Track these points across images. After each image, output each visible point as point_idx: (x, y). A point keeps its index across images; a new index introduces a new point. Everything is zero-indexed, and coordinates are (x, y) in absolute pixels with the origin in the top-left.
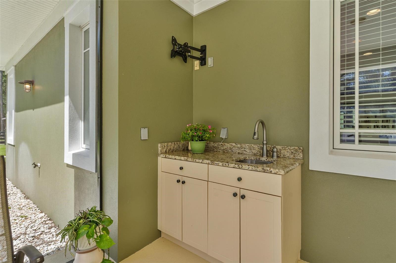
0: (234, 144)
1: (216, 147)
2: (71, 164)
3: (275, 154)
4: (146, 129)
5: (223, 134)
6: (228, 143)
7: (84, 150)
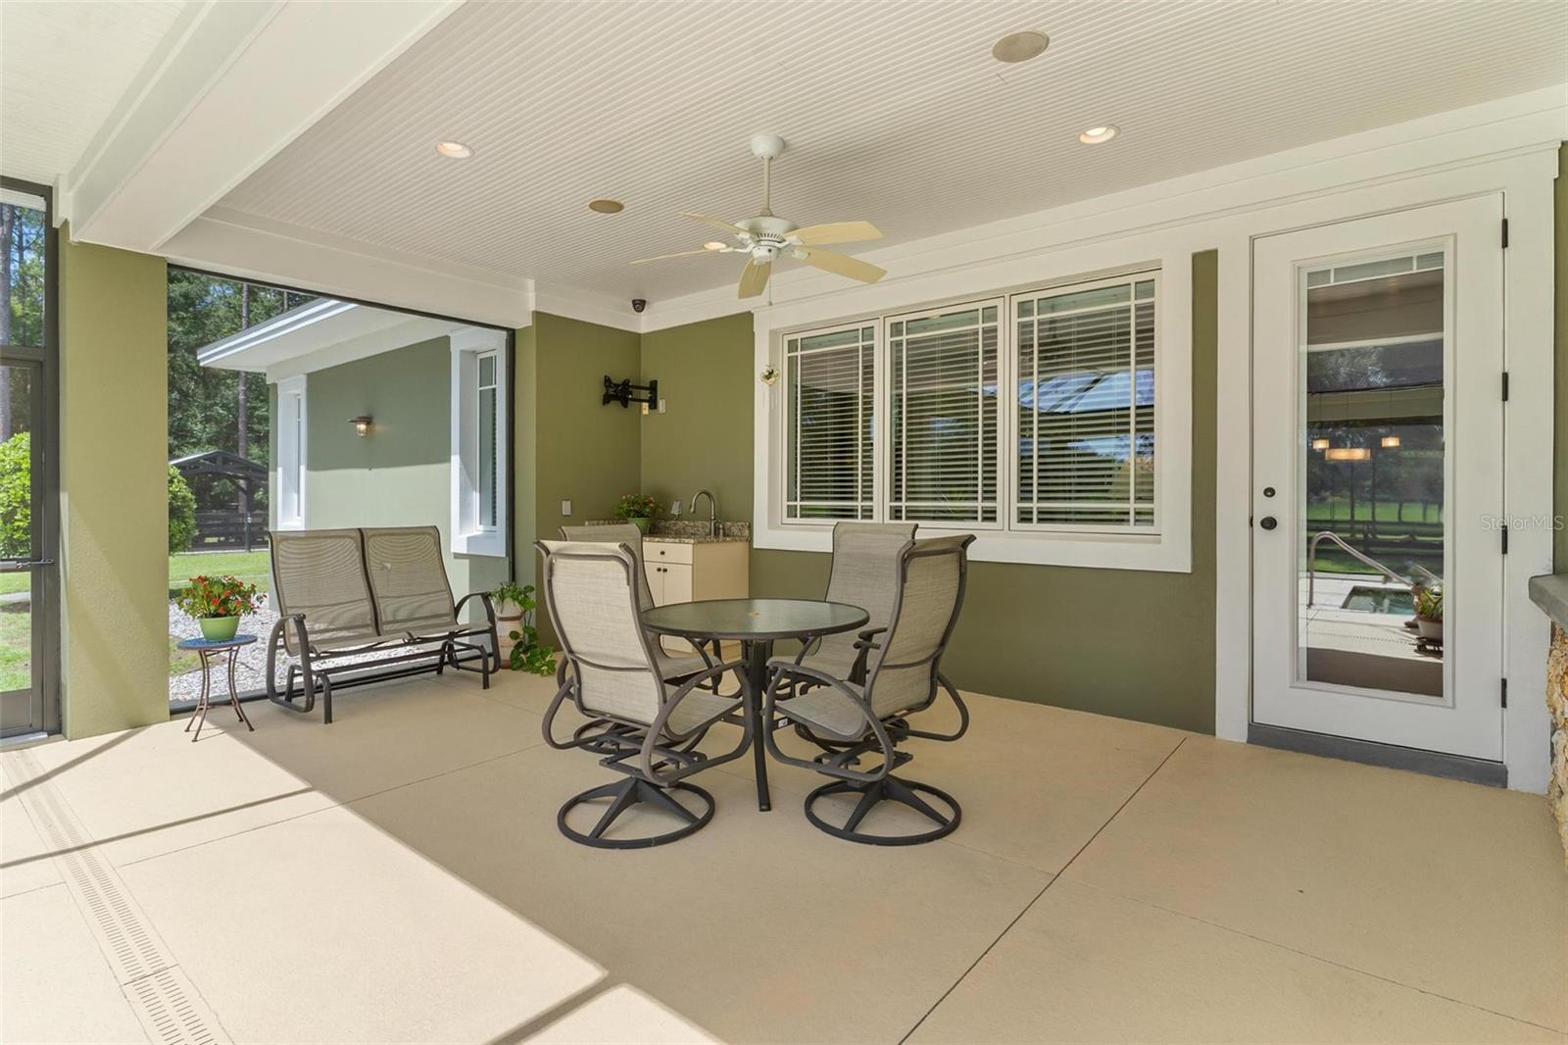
0: (687, 522)
1: (666, 527)
2: (465, 552)
3: (721, 531)
4: (569, 502)
5: (675, 511)
6: (681, 520)
7: (481, 533)
